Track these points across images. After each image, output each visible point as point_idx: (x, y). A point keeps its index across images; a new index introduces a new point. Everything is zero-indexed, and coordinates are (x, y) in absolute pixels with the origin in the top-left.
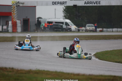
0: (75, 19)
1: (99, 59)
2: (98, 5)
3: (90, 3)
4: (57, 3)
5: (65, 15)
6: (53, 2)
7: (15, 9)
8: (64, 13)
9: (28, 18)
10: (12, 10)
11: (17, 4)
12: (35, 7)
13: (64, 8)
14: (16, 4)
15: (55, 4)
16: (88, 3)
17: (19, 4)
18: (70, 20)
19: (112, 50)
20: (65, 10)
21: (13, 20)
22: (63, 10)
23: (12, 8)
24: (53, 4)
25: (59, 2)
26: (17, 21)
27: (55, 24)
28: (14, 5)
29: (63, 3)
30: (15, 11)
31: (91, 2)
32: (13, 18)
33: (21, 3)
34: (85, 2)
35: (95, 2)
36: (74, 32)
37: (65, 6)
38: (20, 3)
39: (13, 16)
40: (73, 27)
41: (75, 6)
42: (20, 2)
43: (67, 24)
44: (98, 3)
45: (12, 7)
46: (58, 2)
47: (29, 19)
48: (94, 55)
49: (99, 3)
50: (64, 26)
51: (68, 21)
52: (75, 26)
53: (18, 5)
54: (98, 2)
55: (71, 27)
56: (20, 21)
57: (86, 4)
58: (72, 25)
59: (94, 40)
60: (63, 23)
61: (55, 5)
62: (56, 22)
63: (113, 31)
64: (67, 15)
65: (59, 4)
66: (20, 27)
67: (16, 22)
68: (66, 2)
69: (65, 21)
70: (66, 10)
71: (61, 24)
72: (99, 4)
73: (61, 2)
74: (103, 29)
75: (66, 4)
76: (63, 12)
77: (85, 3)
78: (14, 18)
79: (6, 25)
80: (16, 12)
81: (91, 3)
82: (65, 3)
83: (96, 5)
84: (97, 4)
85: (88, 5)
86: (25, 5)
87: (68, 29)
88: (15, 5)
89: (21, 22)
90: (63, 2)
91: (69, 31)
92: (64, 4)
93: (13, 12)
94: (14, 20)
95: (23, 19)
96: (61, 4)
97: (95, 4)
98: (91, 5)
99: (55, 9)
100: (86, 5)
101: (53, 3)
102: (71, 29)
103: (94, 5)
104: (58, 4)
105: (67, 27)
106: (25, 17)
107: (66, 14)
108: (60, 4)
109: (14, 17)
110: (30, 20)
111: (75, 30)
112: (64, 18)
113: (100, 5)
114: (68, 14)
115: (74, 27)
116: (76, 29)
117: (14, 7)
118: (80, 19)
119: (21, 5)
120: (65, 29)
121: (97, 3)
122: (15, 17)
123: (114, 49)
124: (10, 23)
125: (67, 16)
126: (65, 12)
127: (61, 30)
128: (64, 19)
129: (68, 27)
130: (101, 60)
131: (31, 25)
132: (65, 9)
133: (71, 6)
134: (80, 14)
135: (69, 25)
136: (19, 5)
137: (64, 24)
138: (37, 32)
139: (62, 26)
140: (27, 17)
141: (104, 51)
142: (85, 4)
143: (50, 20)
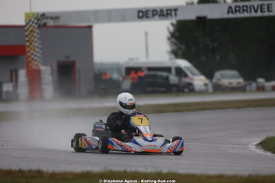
0: (204, 59)
1: (274, 153)
2: (266, 14)
3: (243, 10)
4: (150, 13)
5: (174, 48)
6: (139, 12)
7: (35, 35)
8: (172, 42)
9: (71, 59)
10: (27, 39)
11: (39, 20)
12: (90, 27)
13: (172, 29)
14: (36, 21)
15: (147, 17)
16: (236, 10)
17: (44, 21)
18: (189, 60)
20: (173, 35)
21: (30, 64)
22: (169, 35)
23: (27, 33)
24: (139, 17)
25: (156, 11)
26: (42, 68)
28: (31, 23)
29: (167, 14)
30: (36, 40)
31: (247, 7)
32: (30, 59)
33: (51, 18)
34: (230, 7)
35: (256, 7)
36: (201, 93)
37: (172, 24)
38: (47, 18)
39: (29, 54)
40: (199, 81)
41: (201, 20)
42: (46, 15)
43: (180, 72)
44: (266, 10)
45: (26, 28)
46: (153, 11)
47: (73, 63)
49: (268, 8)
50: (173, 79)
51: (183, 63)
52: (203, 78)
53: (42, 22)
54: (266, 7)
55: (192, 79)
56: (49, 68)
57: (232, 12)
58: (194, 74)
59: (258, 108)
60: (168, 69)
61: (145, 18)
62: (150, 69)
64: (180, 48)
65: (156, 17)
66: (51, 86)
67: (39, 71)
68: (176, 10)
69: (173, 63)
70: (177, 34)
71: (165, 74)
72: (268, 11)
73: (162, 11)
75: (176, 15)
76: (169, 39)
77: (230, 10)
78: (33, 59)
79: (11, 81)
80: (36, 45)
81: (245, 9)
82: (173, 13)
83: (259, 14)
84: (262, 11)
85: (238, 15)
86: (61, 22)
87: (184, 87)
88: (34, 25)
89: (52, 70)
90: (167, 10)
91: (186, 90)
92: (171, 14)
93: (28, 44)
94: (34, 65)
95: (58, 62)
96: (163, 15)
97: (256, 11)
98: (245, 15)
99: (146, 34)
100: (231, 16)
101: (141, 14)
102: (191, 84)
103: (253, 14)
104: (153, 15)
105: (180, 80)
106: (62, 58)
107: (176, 45)
108: (160, 15)
109: (32, 56)
110: (78, 66)
111: (203, 88)
112: (173, 56)
113: (271, 14)
114: (183, 47)
115: (201, 80)
116: (206, 85)
117: (31, 28)
118: (218, 58)
119: (51, 23)
120: (175, 85)
121: (261, 8)
122: (35, 58)
124: (22, 73)
125: (180, 52)
126: (173, 40)
127: (163, 89)
128: (171, 59)
129: (185, 80)
131: (79, 79)
132: (175, 31)
133: (191, 21)
134: (216, 45)
135: (186, 76)
136: (45, 25)
137: (173, 71)
138: (97, 96)
139: (167, 79)
140: (68, 57)
142: (228, 12)
143: (132, 64)
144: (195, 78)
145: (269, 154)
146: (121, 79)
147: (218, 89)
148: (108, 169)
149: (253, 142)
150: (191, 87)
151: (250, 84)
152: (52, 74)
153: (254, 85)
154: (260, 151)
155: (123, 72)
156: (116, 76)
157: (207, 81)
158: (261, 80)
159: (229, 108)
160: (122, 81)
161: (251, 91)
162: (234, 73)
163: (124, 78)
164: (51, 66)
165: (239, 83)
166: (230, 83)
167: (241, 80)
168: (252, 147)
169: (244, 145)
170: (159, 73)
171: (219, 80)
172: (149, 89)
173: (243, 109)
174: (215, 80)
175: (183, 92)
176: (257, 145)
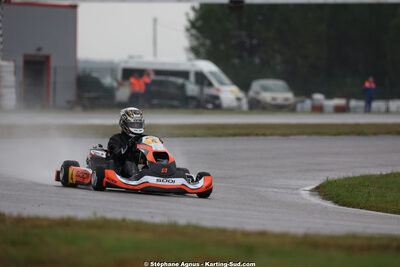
0: (236, 61)
1: (336, 203)
5: (195, 43)
8: (192, 35)
9: (44, 52)
12: (74, 7)
13: (192, 15)
18: (216, 62)
19: (389, 172)
20: (193, 24)
22: (188, 25)
26: (1, 63)
27: (153, 77)
36: (231, 110)
37: (193, 9)
40: (229, 93)
41: (237, 6)
43: (201, 78)
47: (47, 58)
48: (317, 188)
50: (192, 88)
51: (207, 67)
52: (234, 89)
55: (218, 90)
56: (12, 64)
58: (222, 83)
59: (315, 137)
60: (185, 75)
62: (158, 72)
63: (388, 111)
64: (203, 45)
66: (13, 90)
69: (193, 65)
70: (199, 24)
71: (180, 81)
74: (348, 103)
76: (188, 30)
87: (207, 102)
89: (16, 67)
91: (210, 106)
95: (25, 56)
99: (155, 21)
102: (217, 98)
105: (202, 90)
106: (32, 51)
107: (197, 39)
110: (53, 62)
111: (235, 104)
112: (192, 56)
114: (208, 42)
115: (232, 92)
116: (239, 99)
118: (257, 60)
120: (193, 98)
123: (395, 171)
125: (202, 50)
126: (194, 32)
127: (176, 103)
128: (190, 60)
129: (208, 91)
130: (344, 206)
131: (55, 83)
132: (197, 20)
133: (222, 6)
134: (255, 42)
135: (210, 84)
137: (192, 77)
138: (79, 108)
139: (182, 87)
140: (39, 49)
141: (357, 175)
143: (132, 64)
144: (223, 88)
145: (329, 204)
146: (115, 84)
147: (256, 105)
148: (99, 215)
149: (306, 186)
150: (217, 102)
151: (302, 102)
152: (15, 73)
153: (308, 103)
154: (317, 200)
155: (119, 75)
156: (107, 81)
157: (241, 94)
158: (318, 97)
159: (272, 135)
160: (118, 89)
161: (303, 112)
162: (280, 83)
163: (120, 84)
164: (15, 61)
165: (286, 99)
166: (274, 99)
167: (290, 95)
168: (305, 194)
169: (293, 189)
170: (172, 79)
171: (257, 93)
172: (155, 102)
173: (292, 137)
174: (251, 93)
175: (205, 108)
176: (311, 191)
